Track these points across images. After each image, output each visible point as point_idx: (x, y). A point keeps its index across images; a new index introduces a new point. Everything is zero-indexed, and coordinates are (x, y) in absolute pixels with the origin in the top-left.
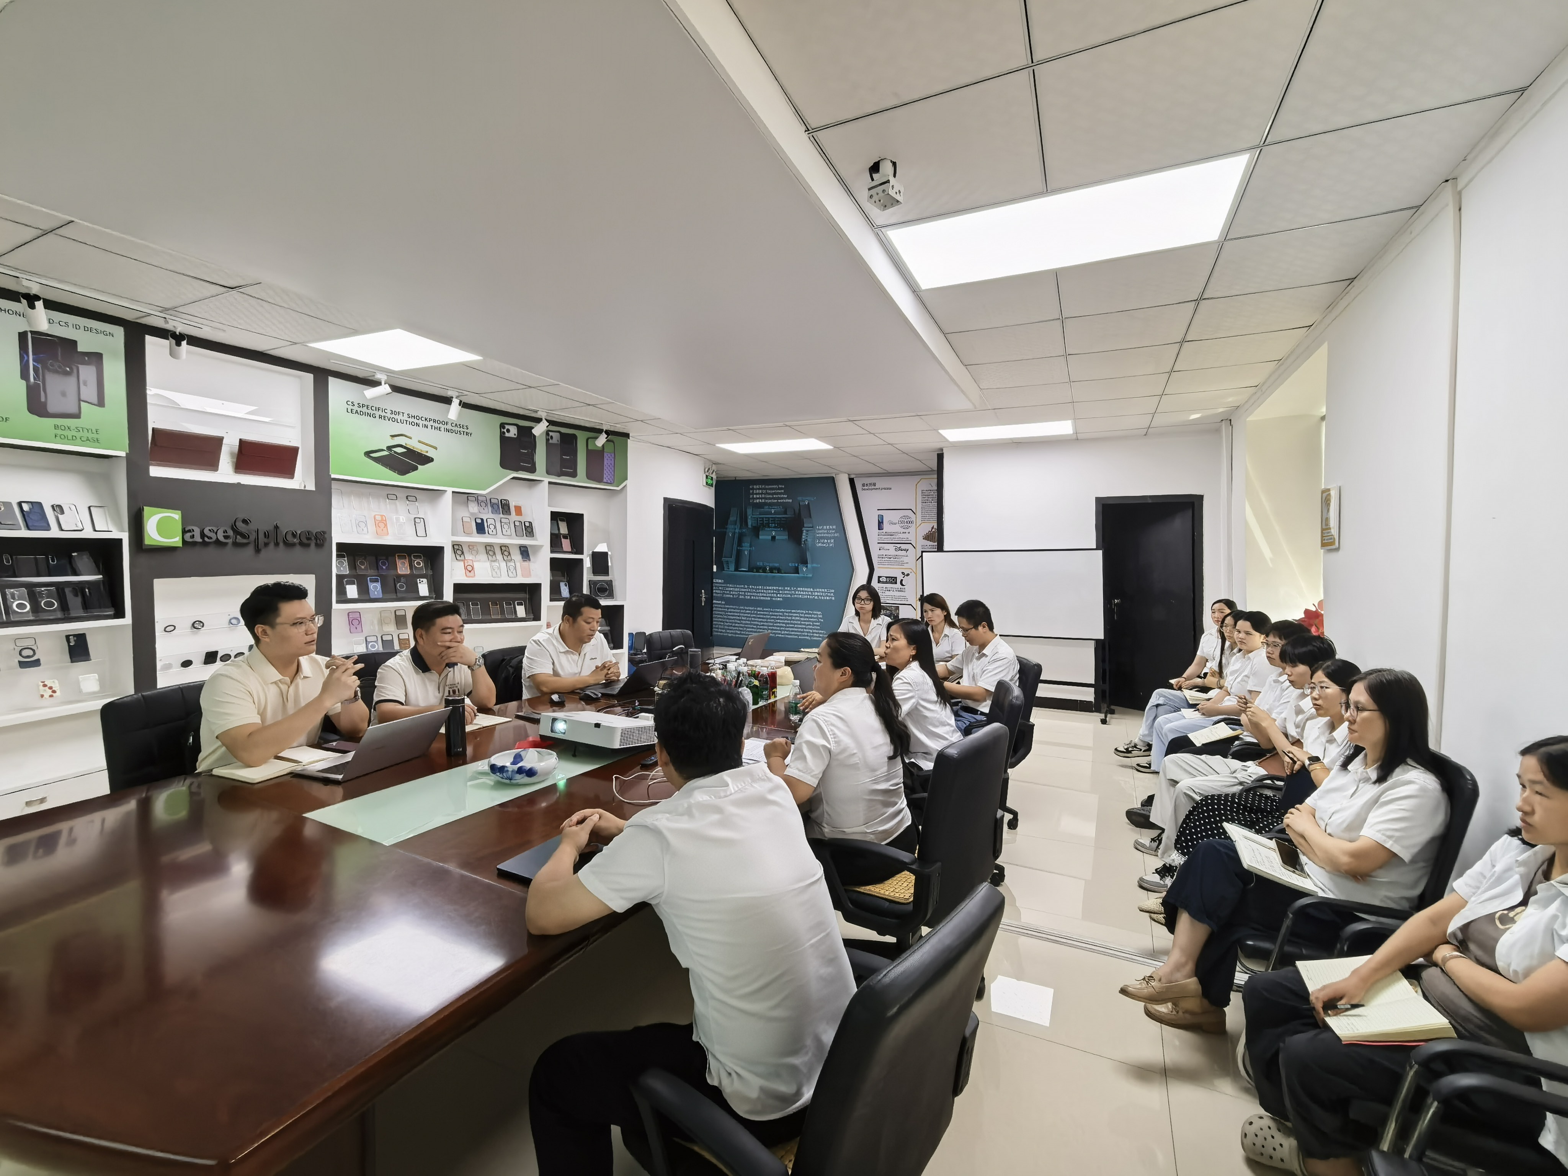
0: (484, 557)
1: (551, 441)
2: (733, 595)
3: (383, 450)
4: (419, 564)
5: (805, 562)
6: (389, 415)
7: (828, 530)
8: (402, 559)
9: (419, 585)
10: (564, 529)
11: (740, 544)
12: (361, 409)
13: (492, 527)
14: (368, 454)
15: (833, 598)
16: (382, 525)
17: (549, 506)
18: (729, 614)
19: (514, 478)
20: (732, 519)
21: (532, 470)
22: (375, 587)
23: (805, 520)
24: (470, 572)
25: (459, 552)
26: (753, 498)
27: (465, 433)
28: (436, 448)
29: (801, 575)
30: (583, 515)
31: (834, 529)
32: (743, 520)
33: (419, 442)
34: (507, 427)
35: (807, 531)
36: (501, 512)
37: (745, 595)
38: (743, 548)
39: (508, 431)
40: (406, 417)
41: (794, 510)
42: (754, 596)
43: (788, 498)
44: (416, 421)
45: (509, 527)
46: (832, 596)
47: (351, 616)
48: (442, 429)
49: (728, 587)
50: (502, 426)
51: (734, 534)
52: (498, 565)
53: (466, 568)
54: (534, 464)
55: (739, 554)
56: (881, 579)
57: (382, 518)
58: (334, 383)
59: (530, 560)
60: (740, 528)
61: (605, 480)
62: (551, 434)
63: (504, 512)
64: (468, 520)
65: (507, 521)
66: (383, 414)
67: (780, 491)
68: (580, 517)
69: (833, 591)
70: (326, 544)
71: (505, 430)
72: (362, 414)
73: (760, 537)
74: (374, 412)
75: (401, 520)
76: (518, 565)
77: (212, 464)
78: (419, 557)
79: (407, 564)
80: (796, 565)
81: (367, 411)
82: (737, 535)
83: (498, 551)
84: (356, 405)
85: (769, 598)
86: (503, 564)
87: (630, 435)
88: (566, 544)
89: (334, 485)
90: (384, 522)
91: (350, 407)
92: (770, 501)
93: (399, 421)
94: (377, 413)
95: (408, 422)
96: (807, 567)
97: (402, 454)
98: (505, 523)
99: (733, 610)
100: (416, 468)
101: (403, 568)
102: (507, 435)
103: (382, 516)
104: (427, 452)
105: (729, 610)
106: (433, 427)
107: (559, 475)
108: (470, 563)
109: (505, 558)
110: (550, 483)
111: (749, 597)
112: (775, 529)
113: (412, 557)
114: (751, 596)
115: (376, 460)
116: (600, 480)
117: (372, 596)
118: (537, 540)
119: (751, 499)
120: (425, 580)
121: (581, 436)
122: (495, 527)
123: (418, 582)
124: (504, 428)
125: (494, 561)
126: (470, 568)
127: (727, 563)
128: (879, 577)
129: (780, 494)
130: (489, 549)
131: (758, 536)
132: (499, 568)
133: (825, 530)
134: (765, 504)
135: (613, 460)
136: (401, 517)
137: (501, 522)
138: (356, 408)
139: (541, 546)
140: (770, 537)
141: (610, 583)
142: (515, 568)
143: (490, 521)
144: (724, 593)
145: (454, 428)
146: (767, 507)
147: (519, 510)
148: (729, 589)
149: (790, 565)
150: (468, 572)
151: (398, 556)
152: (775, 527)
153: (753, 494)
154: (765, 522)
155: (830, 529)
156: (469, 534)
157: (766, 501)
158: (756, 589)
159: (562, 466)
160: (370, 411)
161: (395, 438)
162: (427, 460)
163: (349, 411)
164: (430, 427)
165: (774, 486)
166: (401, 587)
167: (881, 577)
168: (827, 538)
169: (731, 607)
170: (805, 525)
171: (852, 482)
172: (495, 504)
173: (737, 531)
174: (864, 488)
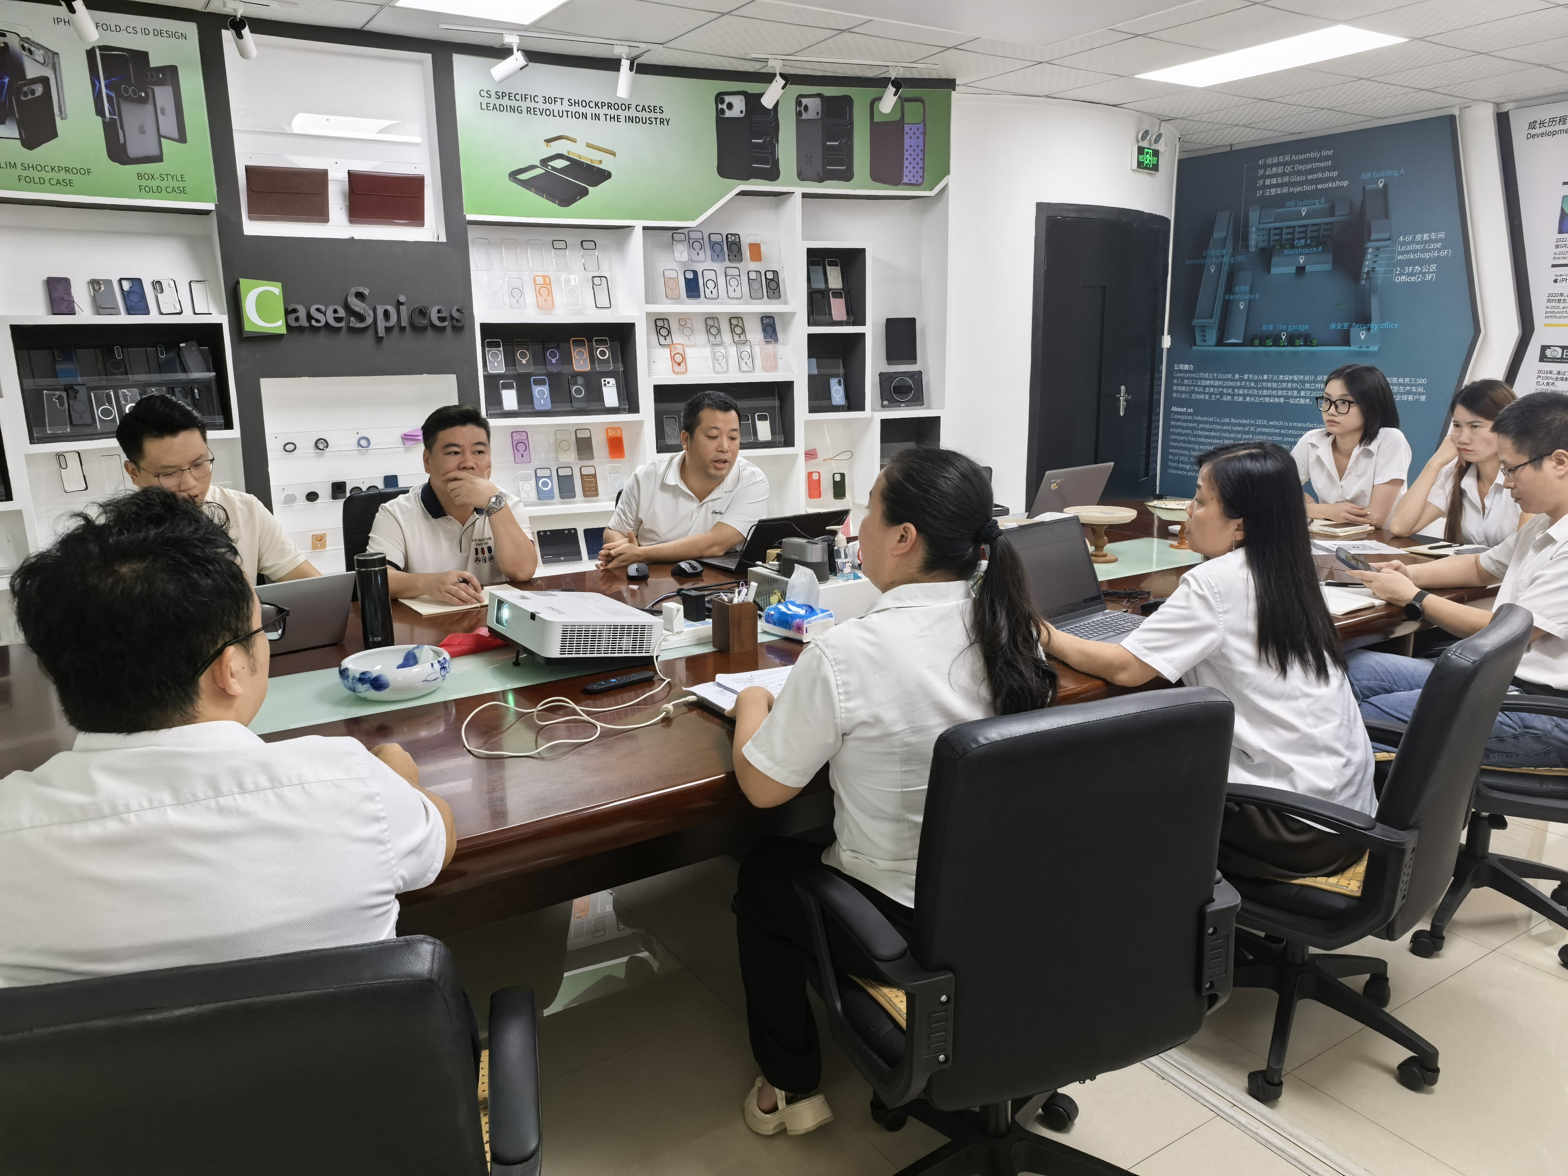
0: (701, 337)
1: (805, 116)
2: (1210, 394)
3: (533, 167)
4: (603, 353)
5: (1364, 320)
6: (541, 105)
7: (1426, 242)
8: (580, 346)
9: (604, 389)
10: (835, 280)
11: (1229, 289)
12: (500, 101)
13: (711, 284)
14: (513, 175)
15: (1423, 398)
16: (544, 292)
17: (803, 239)
18: (1200, 433)
19: (743, 193)
20: (1218, 235)
21: (773, 174)
22: (541, 393)
23: (1374, 224)
24: (679, 364)
25: (664, 332)
26: (1264, 187)
27: (658, 121)
28: (614, 154)
29: (1354, 348)
30: (864, 250)
31: (1440, 240)
32: (1240, 235)
33: (589, 145)
34: (728, 99)
35: (1378, 249)
36: (727, 257)
37: (1233, 395)
38: (1236, 297)
39: (730, 106)
40: (566, 106)
41: (1351, 203)
42: (1250, 395)
43: (1340, 178)
44: (581, 110)
45: (739, 283)
46: (1420, 394)
47: (515, 438)
48: (622, 119)
49: (1201, 379)
50: (719, 98)
51: (1220, 266)
52: (723, 351)
53: (673, 358)
54: (776, 163)
55: (1227, 306)
56: (1548, 353)
57: (545, 280)
58: (460, 62)
59: (776, 340)
60: (1233, 255)
61: (905, 180)
62: (804, 101)
63: (732, 257)
64: (673, 274)
65: (735, 272)
66: (532, 105)
67: (1322, 164)
68: (860, 253)
69: (1423, 381)
70: (467, 328)
71: (725, 106)
72: (502, 109)
73: (1274, 270)
74: (520, 103)
75: (573, 283)
76: (757, 349)
77: (321, 214)
78: (603, 342)
79: (586, 355)
80: (1346, 325)
81: (509, 103)
82: (1225, 269)
83: (725, 327)
84: (494, 95)
85: (1282, 400)
86: (733, 350)
87: (957, 82)
88: (838, 308)
89: (473, 233)
90: (548, 287)
91: (485, 100)
92: (1299, 189)
93: (556, 114)
94: (524, 105)
95: (570, 114)
96: (1369, 329)
97: (562, 170)
98: (733, 277)
99: (1207, 426)
100: (585, 193)
101: (581, 362)
102: (728, 114)
103: (544, 277)
104: (601, 162)
105: (1201, 426)
106: (608, 117)
107: (821, 180)
108: (679, 349)
109: (737, 338)
110: (805, 196)
111: (1241, 399)
112: (1306, 251)
113: (594, 343)
114: (1244, 396)
115: (526, 184)
116: (896, 180)
117: (538, 407)
118: (786, 303)
119: (1260, 188)
120: (612, 381)
121: (860, 96)
122: (716, 285)
123: (603, 383)
124: (722, 102)
125: (718, 345)
126: (678, 358)
127: (1203, 328)
128: (1544, 348)
129: (1323, 170)
130: (711, 323)
131: (1268, 268)
132: (726, 357)
133: (1418, 243)
134: (1290, 196)
135: (921, 137)
136: (572, 277)
137: (726, 275)
138: (493, 100)
139: (793, 314)
140: (1293, 270)
141: (917, 377)
142: (751, 356)
143: (709, 275)
144: (1193, 392)
145: (640, 115)
146: (1292, 203)
147: (756, 251)
148: (1203, 383)
149: (1333, 326)
150: (676, 365)
151: (573, 341)
152: (1306, 246)
153: (1265, 177)
154: (1284, 237)
155: (1431, 241)
156: (676, 299)
157: (1291, 190)
158: (1256, 382)
159: (827, 161)
160: (514, 103)
161: (552, 143)
162: (600, 176)
163: (484, 106)
164: (602, 117)
165: (1312, 155)
166: (578, 391)
167: (1549, 347)
168: (1421, 262)
169: (1205, 419)
170: (1373, 237)
171: (1503, 122)
172: (717, 243)
173: (1226, 260)
174: (1533, 132)
